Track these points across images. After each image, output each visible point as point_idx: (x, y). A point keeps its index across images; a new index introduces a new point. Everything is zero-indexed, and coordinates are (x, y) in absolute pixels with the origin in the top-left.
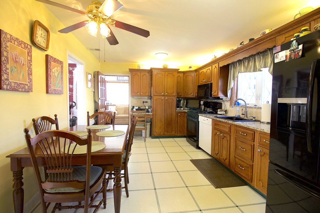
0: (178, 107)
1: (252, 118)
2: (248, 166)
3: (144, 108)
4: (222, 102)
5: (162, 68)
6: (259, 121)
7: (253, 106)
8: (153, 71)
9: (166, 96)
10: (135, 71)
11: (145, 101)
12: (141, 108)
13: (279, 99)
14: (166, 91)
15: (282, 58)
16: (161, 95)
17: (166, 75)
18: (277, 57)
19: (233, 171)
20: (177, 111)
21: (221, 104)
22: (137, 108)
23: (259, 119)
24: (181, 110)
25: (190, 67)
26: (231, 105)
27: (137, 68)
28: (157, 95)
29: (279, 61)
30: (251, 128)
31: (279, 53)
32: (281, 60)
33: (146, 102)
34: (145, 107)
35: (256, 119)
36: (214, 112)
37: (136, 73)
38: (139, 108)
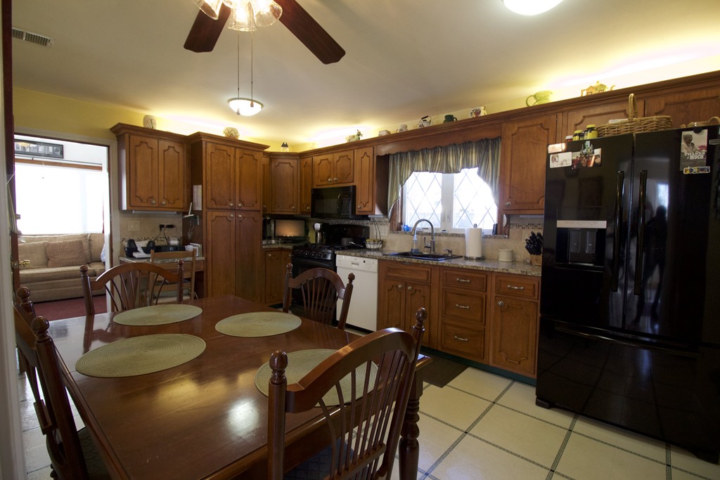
0: (264, 238)
1: (447, 252)
2: (475, 333)
3: (164, 243)
4: (369, 225)
5: (224, 135)
6: (461, 257)
7: (440, 231)
8: (204, 143)
9: (240, 210)
10: (141, 133)
11: (166, 224)
12: (157, 244)
13: (558, 221)
14: (237, 199)
15: (565, 163)
16: (227, 207)
17: (238, 156)
18: (554, 160)
19: (440, 349)
20: (264, 247)
21: (367, 229)
22: (144, 244)
23: (461, 254)
24: (271, 244)
25: (285, 145)
26: (392, 230)
27: (142, 126)
28: (215, 206)
29: (560, 166)
30: (481, 269)
31: (559, 154)
32: (562, 164)
33: (171, 226)
34: (168, 240)
35: (454, 253)
36: (359, 245)
37: (143, 139)
38: (151, 245)
